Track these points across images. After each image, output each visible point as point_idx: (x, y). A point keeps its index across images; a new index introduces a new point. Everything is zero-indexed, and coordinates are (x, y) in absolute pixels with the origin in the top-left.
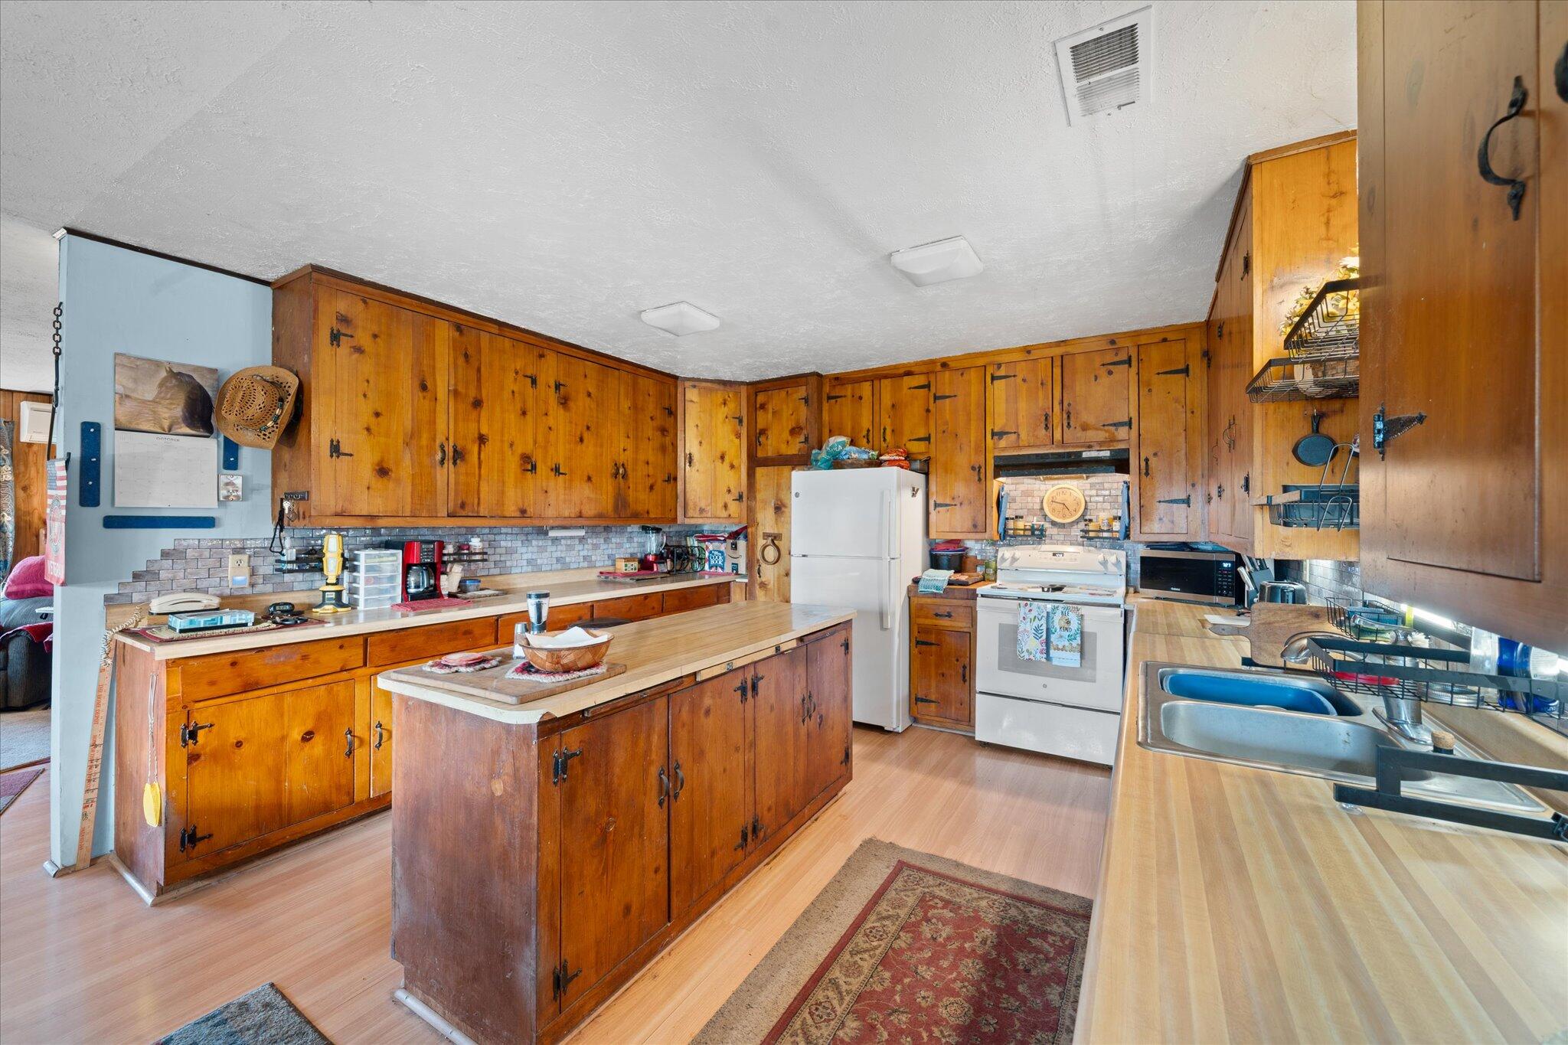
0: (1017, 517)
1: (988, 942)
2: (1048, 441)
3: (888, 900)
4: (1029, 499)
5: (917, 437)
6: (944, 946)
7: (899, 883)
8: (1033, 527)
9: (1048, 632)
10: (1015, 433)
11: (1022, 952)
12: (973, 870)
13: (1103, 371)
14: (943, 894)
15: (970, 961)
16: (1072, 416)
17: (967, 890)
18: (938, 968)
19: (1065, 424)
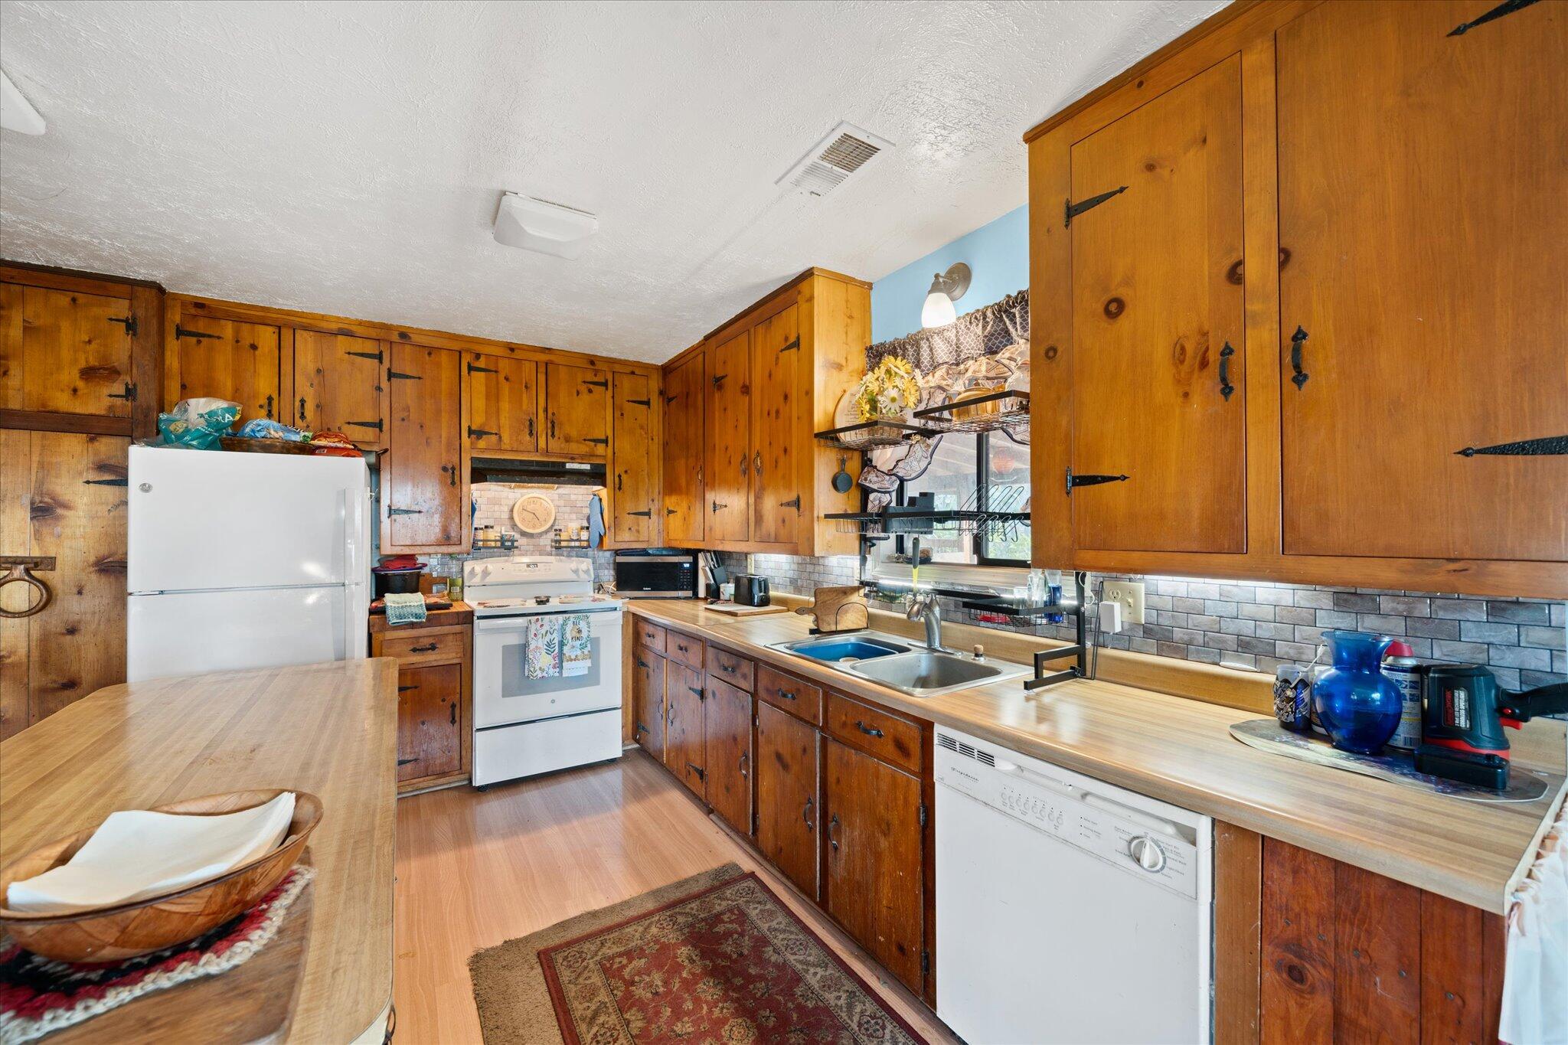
0: (486, 527)
1: (694, 958)
2: (532, 448)
3: (576, 998)
4: (496, 508)
5: (360, 421)
6: (669, 992)
7: (565, 975)
8: (502, 537)
9: (562, 644)
10: (496, 434)
11: (721, 944)
12: (611, 910)
13: (583, 388)
14: (616, 949)
15: (701, 985)
16: (556, 425)
17: (629, 930)
18: (689, 1013)
19: (550, 433)
